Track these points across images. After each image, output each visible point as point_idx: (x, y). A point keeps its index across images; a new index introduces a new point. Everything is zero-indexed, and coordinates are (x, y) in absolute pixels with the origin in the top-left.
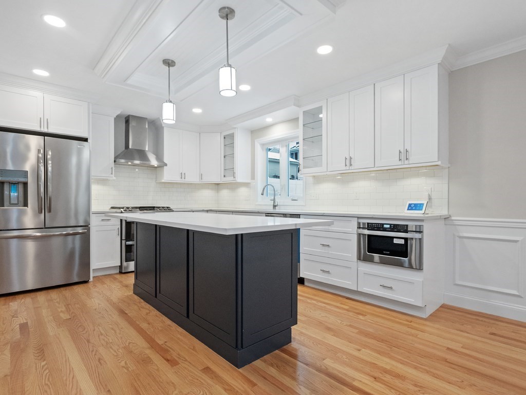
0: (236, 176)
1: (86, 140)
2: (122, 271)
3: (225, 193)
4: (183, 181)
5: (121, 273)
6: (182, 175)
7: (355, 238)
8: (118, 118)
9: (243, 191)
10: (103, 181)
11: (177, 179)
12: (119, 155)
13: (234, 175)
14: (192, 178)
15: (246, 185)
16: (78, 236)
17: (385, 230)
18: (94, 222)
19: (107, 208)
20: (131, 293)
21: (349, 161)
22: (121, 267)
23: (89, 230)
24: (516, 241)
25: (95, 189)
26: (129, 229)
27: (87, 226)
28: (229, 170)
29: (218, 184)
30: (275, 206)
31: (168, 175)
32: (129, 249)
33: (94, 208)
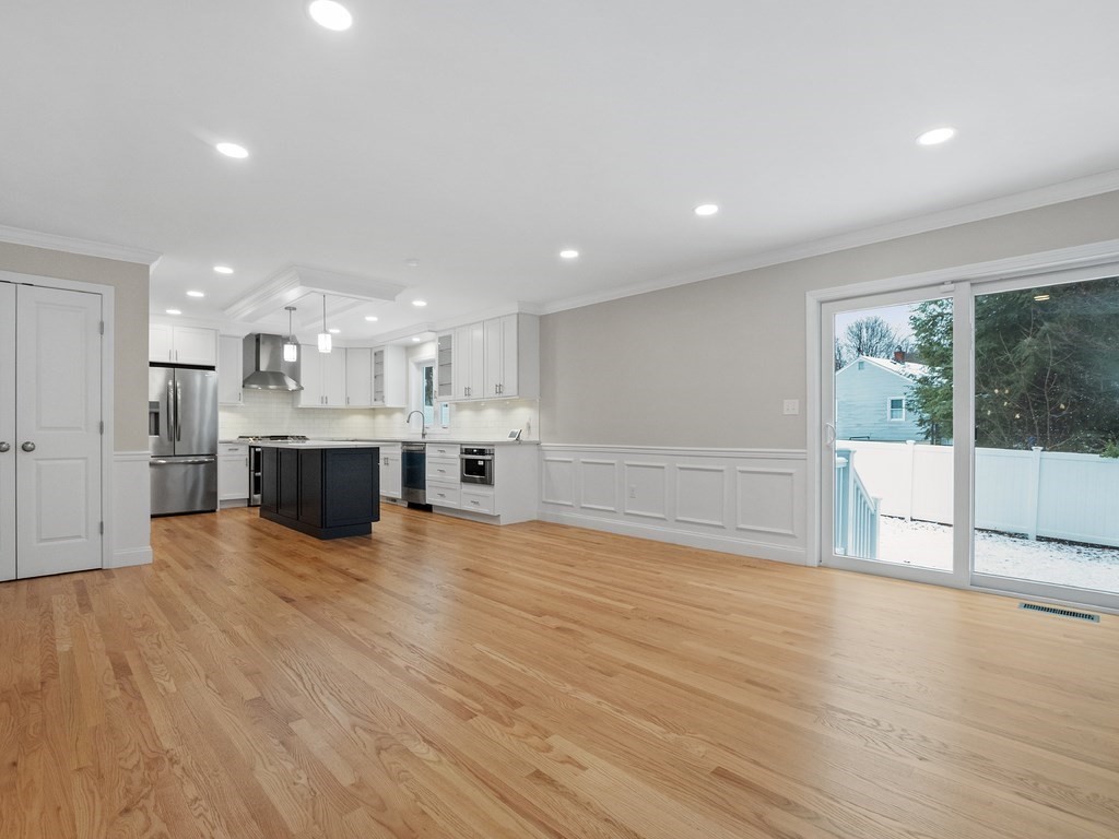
0: (385, 399)
1: (212, 368)
2: (250, 503)
3: (381, 419)
4: (324, 406)
5: (249, 506)
6: (324, 399)
7: (459, 461)
8: (247, 339)
9: (399, 418)
10: (231, 408)
11: (317, 404)
12: (249, 378)
13: (383, 399)
14: (336, 402)
15: (401, 410)
16: (202, 466)
17: (475, 454)
18: (222, 451)
19: (234, 437)
20: (258, 516)
21: (468, 391)
22: (249, 500)
23: (216, 459)
24: (570, 462)
25: (223, 417)
26: (257, 458)
27: (213, 454)
28: (379, 393)
29: (374, 409)
30: (424, 435)
31: (305, 400)
32: (257, 479)
33: (222, 437)
